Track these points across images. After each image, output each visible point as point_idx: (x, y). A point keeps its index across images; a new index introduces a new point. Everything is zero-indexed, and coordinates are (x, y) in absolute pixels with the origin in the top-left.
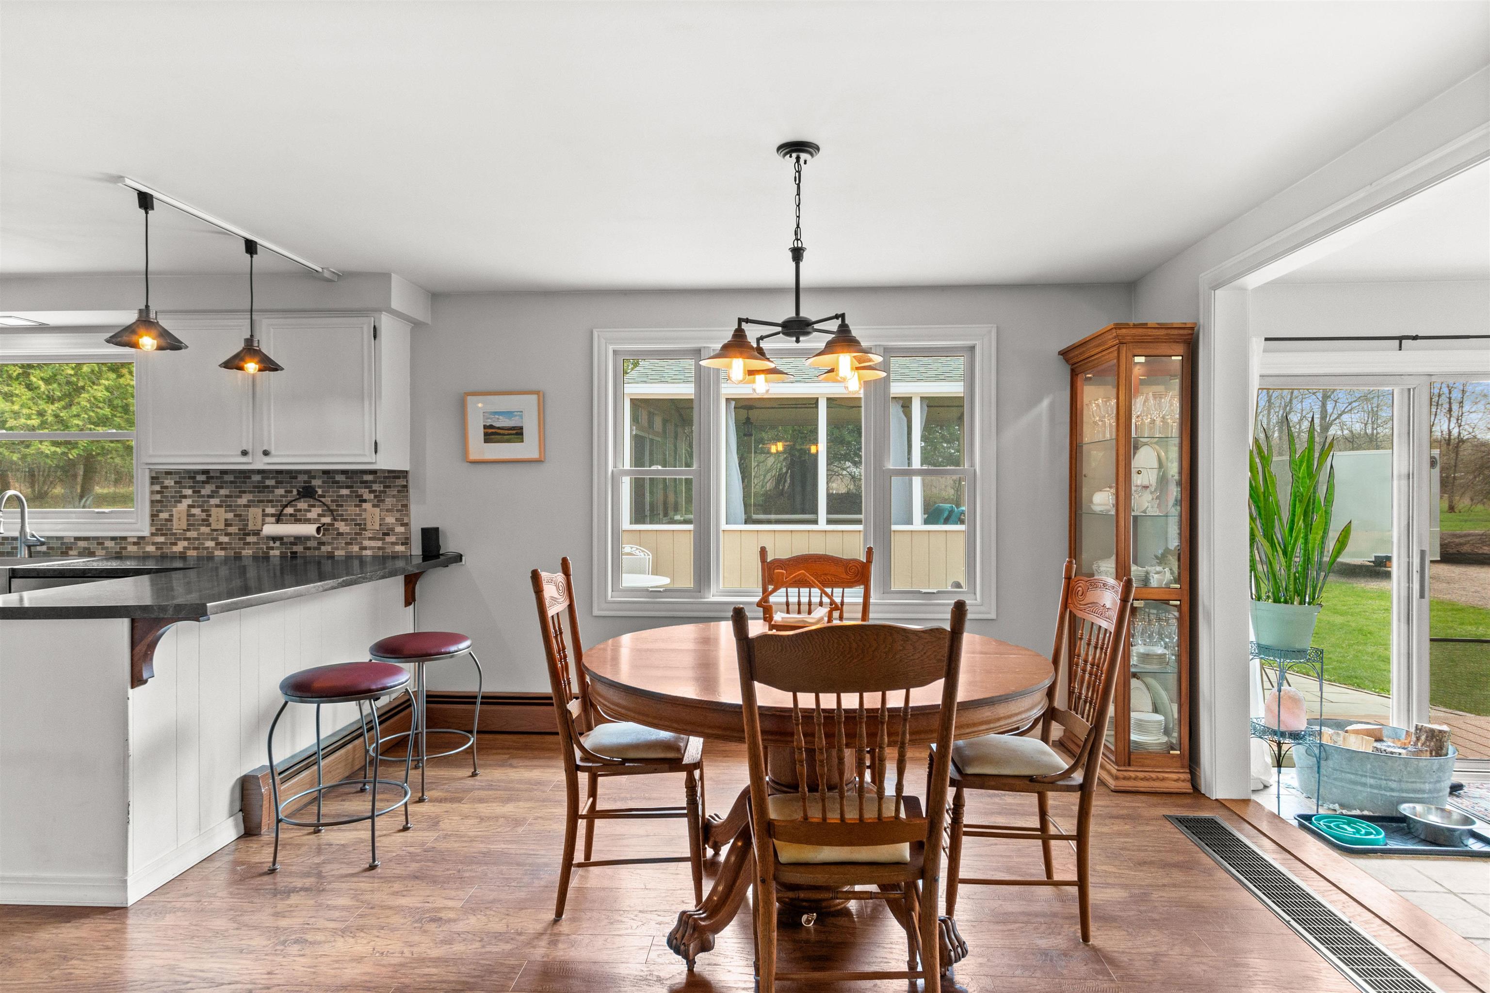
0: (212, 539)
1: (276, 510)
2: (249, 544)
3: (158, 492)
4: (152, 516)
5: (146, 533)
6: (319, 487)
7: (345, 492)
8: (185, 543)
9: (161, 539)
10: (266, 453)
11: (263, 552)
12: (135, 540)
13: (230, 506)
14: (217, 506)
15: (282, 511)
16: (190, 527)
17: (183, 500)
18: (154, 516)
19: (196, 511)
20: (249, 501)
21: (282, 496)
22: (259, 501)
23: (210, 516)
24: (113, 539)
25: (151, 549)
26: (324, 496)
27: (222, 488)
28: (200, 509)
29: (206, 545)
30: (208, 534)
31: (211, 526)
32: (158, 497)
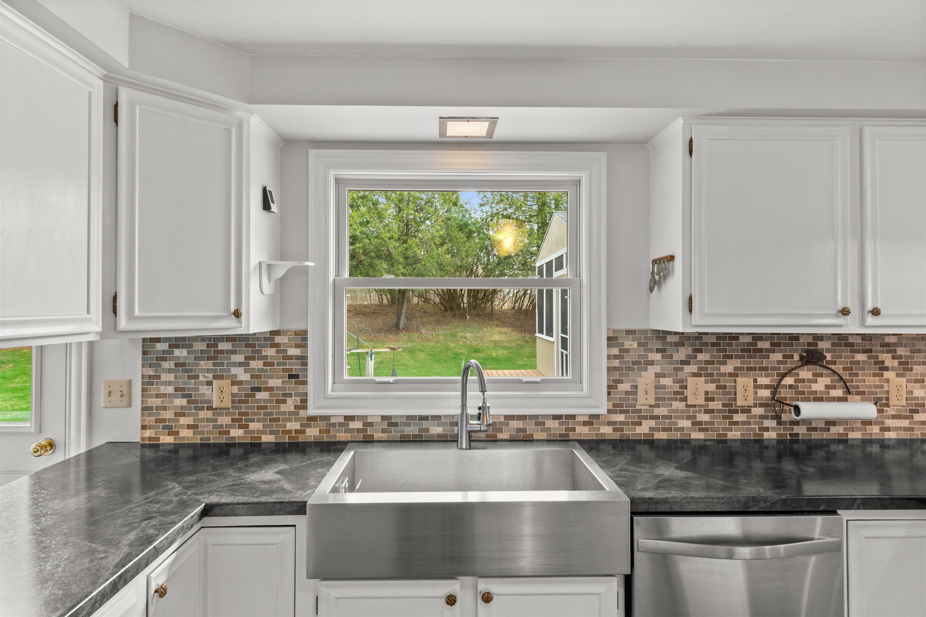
0: (688, 418)
1: (771, 381)
2: (737, 423)
3: (615, 357)
4: (609, 387)
5: (603, 411)
6: (828, 351)
7: (861, 357)
8: (653, 423)
9: (621, 418)
10: (876, 312)
11: (755, 435)
12: (586, 419)
13: (711, 375)
14: (695, 375)
15: (781, 380)
16: (659, 401)
17: (649, 367)
18: (611, 388)
19: (666, 381)
20: (736, 368)
21: (779, 362)
22: (749, 369)
23: (685, 387)
24: (556, 417)
25: (607, 431)
26: (834, 363)
27: (701, 351)
28: (671, 379)
29: (680, 425)
30: (682, 411)
31: (686, 401)
32: (616, 363)
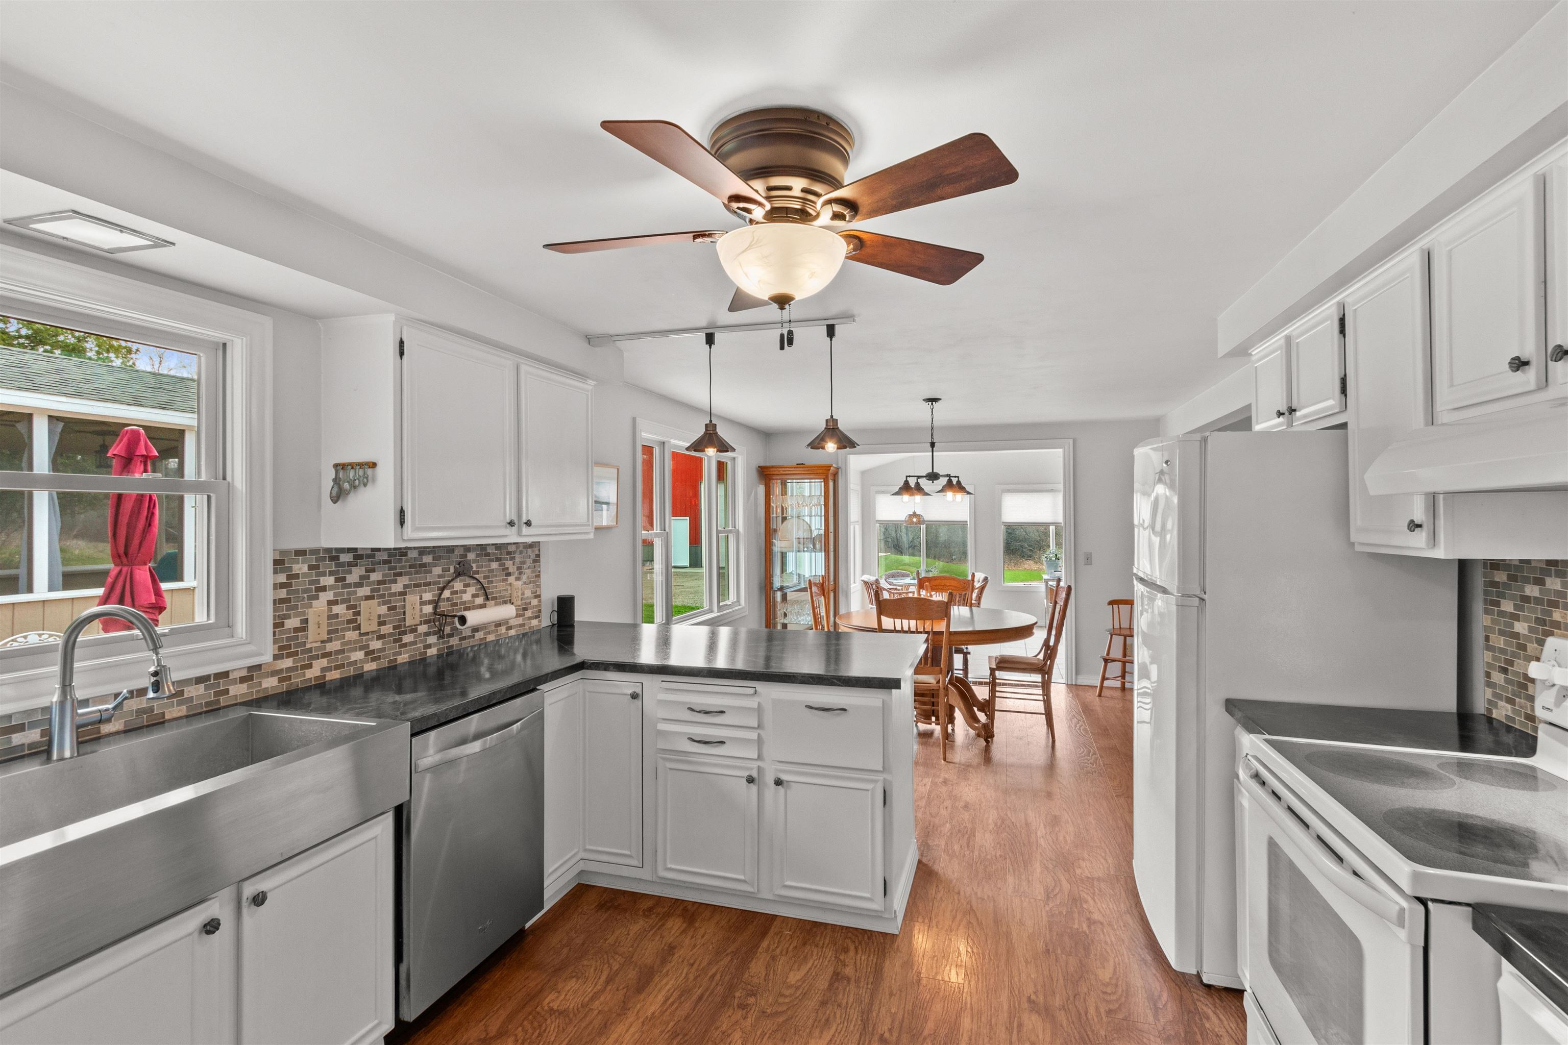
0: (361, 648)
1: (434, 595)
2: (405, 645)
3: (282, 586)
4: (276, 626)
5: (266, 658)
6: (475, 561)
7: (494, 565)
8: (324, 662)
11: (421, 654)
12: (244, 673)
13: (383, 596)
14: (368, 598)
15: (441, 594)
16: (333, 633)
17: (321, 594)
18: (278, 625)
19: (339, 609)
20: (405, 586)
21: (440, 576)
22: (416, 586)
23: (358, 613)
24: (200, 680)
25: (270, 683)
26: (477, 572)
27: (373, 571)
28: (344, 606)
29: (353, 659)
30: (356, 642)
31: (360, 629)
32: (283, 594)
